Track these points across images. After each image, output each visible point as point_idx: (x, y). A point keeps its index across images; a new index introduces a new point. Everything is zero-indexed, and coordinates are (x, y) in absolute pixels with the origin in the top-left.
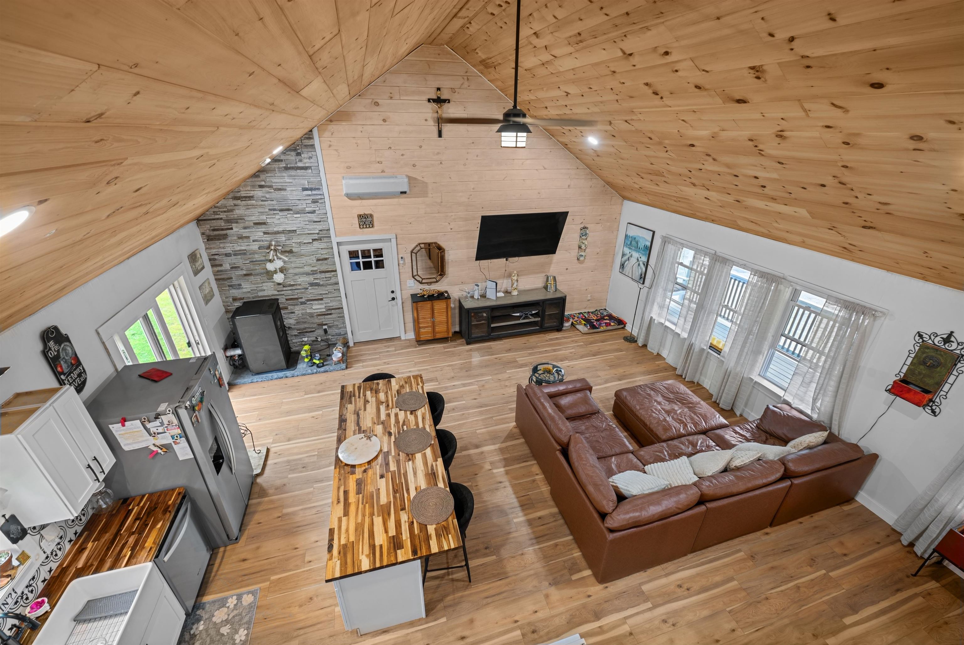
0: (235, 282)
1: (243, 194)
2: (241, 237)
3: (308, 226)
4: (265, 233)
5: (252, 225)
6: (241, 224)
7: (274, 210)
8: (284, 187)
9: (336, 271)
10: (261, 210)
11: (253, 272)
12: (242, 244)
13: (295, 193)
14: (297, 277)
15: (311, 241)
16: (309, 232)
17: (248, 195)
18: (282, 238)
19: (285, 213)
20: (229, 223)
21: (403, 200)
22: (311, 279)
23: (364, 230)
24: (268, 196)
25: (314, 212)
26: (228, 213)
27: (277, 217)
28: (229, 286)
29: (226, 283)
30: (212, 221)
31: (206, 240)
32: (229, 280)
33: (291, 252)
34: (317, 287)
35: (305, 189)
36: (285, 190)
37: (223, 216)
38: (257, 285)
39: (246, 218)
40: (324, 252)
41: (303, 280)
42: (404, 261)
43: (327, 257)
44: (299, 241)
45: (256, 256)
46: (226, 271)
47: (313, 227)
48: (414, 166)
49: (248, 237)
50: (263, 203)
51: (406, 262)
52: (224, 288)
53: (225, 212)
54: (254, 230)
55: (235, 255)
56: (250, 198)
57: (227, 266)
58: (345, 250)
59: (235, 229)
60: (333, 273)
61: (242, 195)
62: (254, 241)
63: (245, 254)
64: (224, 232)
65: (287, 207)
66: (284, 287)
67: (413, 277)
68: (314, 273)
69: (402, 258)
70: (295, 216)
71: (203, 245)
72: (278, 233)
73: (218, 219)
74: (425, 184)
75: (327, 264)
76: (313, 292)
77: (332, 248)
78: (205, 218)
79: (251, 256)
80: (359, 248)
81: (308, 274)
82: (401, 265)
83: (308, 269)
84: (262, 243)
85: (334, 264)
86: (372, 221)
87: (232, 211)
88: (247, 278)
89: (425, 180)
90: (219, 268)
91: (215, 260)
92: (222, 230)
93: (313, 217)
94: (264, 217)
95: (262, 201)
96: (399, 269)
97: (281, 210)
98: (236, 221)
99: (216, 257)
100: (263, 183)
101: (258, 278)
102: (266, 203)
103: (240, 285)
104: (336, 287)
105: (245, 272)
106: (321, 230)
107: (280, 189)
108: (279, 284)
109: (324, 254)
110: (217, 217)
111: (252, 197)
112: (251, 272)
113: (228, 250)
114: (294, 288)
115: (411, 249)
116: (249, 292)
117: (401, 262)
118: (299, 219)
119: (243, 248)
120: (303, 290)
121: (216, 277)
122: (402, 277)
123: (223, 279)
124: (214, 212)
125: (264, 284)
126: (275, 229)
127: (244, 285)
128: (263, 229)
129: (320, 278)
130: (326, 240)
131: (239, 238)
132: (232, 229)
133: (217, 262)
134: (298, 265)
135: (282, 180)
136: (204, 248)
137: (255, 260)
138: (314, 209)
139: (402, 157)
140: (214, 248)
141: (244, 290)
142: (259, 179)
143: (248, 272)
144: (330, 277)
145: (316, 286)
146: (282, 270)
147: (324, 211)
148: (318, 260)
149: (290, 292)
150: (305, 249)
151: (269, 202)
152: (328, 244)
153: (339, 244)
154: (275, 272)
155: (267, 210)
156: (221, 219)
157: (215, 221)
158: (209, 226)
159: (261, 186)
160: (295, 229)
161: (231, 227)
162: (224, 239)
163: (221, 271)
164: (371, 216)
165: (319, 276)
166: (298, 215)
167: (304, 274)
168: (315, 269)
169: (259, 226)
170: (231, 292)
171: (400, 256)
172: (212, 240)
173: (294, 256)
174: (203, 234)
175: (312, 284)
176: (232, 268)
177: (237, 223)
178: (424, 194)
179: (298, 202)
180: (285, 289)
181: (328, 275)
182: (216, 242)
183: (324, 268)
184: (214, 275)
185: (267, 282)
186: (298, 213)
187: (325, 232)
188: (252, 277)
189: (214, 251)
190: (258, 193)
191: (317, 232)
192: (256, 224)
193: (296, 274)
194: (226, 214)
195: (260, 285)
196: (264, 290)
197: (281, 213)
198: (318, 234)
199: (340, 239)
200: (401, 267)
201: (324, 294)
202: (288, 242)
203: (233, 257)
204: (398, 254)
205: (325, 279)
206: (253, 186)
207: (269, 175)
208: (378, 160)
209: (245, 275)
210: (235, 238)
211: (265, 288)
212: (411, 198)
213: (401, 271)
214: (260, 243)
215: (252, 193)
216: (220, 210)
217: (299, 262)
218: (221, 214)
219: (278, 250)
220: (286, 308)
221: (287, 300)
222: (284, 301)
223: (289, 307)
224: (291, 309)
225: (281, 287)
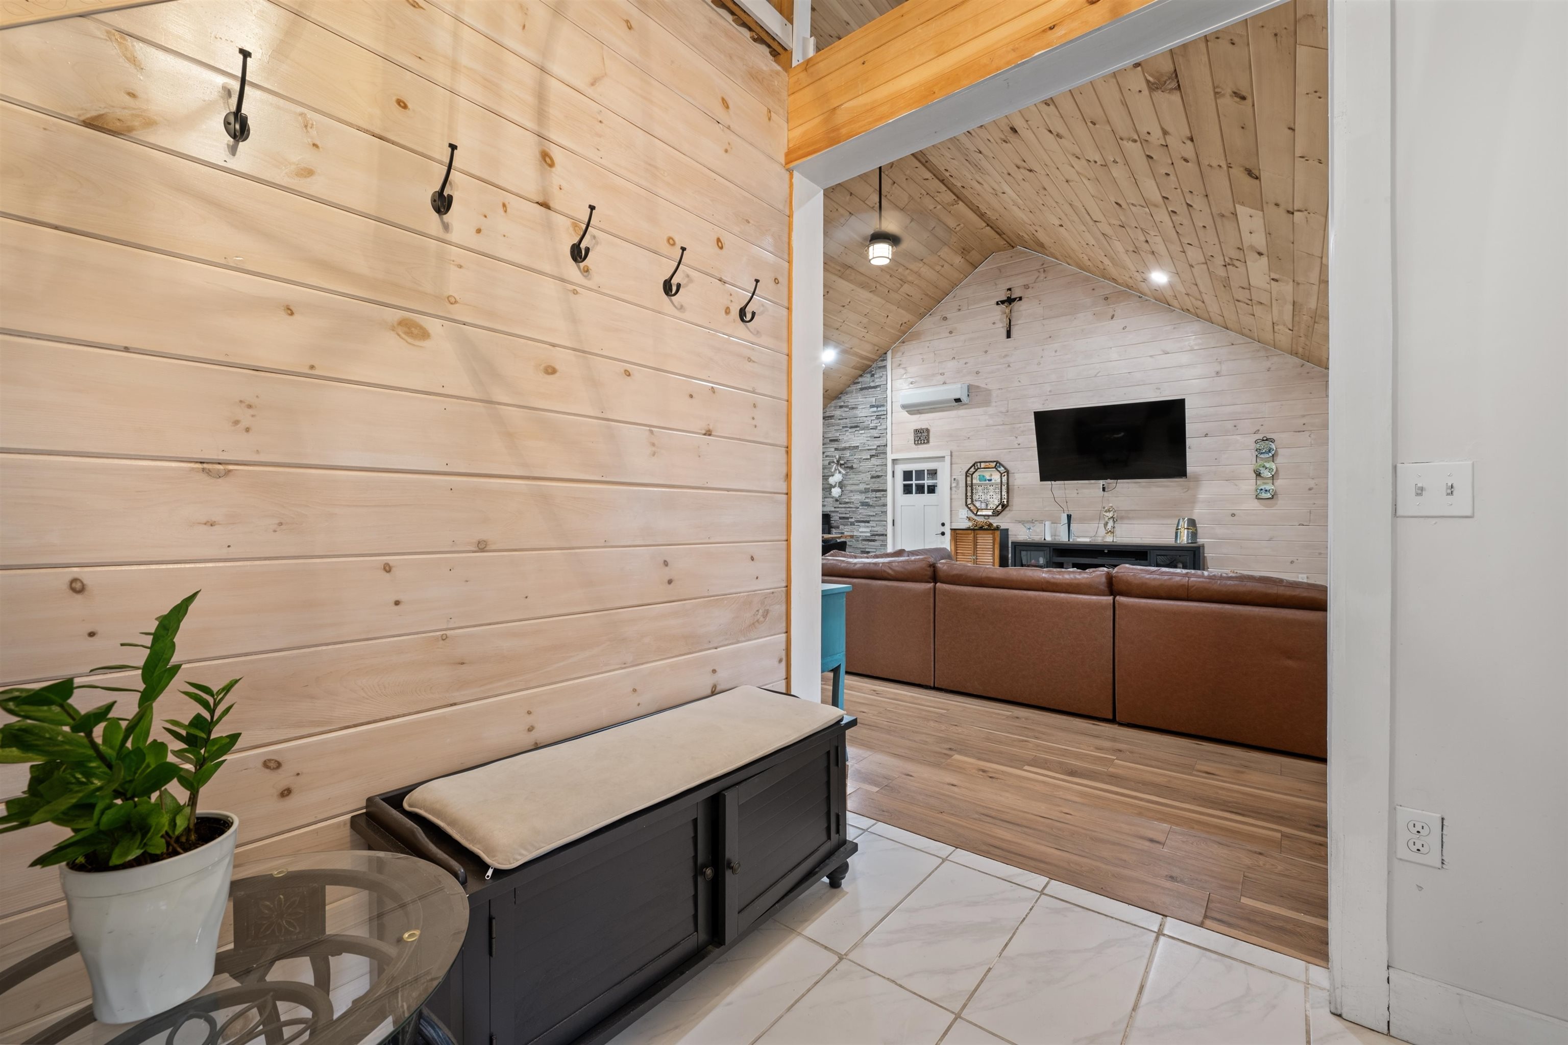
1: (827, 414)
3: (869, 443)
4: (836, 449)
5: (828, 441)
7: (846, 427)
8: (856, 406)
9: (886, 491)
10: (836, 428)
13: (864, 410)
14: (852, 494)
15: (869, 457)
16: (869, 448)
18: (847, 454)
19: (854, 430)
21: (962, 412)
22: (861, 497)
23: (919, 446)
24: (843, 415)
25: (875, 428)
27: (847, 434)
33: (852, 468)
34: (866, 507)
35: (872, 406)
36: (857, 408)
40: (879, 469)
41: (857, 498)
42: (958, 484)
43: (880, 474)
44: (860, 457)
45: (825, 471)
47: (873, 443)
48: (977, 373)
51: (960, 486)
54: (828, 446)
58: (900, 469)
60: (882, 493)
62: (826, 456)
65: (856, 424)
66: (840, 504)
67: (967, 505)
68: (866, 491)
69: (955, 479)
70: (861, 432)
72: (845, 449)
74: (988, 392)
75: (879, 483)
76: (864, 512)
77: (886, 465)
80: (913, 467)
81: (861, 492)
82: (954, 489)
83: (862, 487)
85: (886, 483)
86: (928, 435)
89: (989, 387)
93: (875, 433)
94: (838, 434)
95: (839, 419)
96: (951, 494)
97: (851, 427)
100: (842, 404)
104: (883, 509)
106: (879, 446)
107: (853, 408)
108: (837, 500)
109: (877, 471)
111: (833, 416)
114: (847, 506)
115: (966, 470)
117: (954, 485)
118: (864, 435)
120: (854, 509)
122: (954, 504)
125: (826, 499)
126: (843, 445)
128: (835, 445)
129: (870, 498)
130: (882, 456)
134: (855, 482)
135: (856, 400)
138: (877, 425)
139: (965, 366)
142: (840, 400)
144: (880, 497)
145: (866, 505)
146: (841, 485)
147: (885, 427)
148: (872, 477)
149: (843, 509)
150: (865, 466)
151: (844, 420)
152: (883, 460)
153: (895, 461)
154: (834, 487)
155: (841, 428)
159: (841, 407)
160: (858, 445)
164: (928, 430)
165: (870, 495)
166: (863, 432)
167: (858, 491)
168: (868, 487)
169: (833, 443)
171: (954, 477)
173: (853, 472)
175: (865, 504)
178: (986, 402)
179: (865, 419)
180: (840, 506)
181: (878, 494)
183: (875, 486)
185: (828, 497)
186: (863, 429)
187: (883, 447)
191: (876, 447)
192: (831, 441)
193: (852, 491)
197: (850, 430)
198: (876, 449)
199: (895, 456)
200: (953, 492)
201: (872, 516)
202: (851, 458)
204: (951, 476)
205: (875, 499)
206: (835, 407)
207: (848, 396)
208: (940, 372)
211: (825, 503)
212: (971, 408)
213: (953, 497)
215: (833, 413)
217: (856, 478)
219: (841, 465)
220: (838, 527)
221: (840, 518)
222: (837, 518)
223: (841, 527)
224: (842, 530)
225: (837, 504)
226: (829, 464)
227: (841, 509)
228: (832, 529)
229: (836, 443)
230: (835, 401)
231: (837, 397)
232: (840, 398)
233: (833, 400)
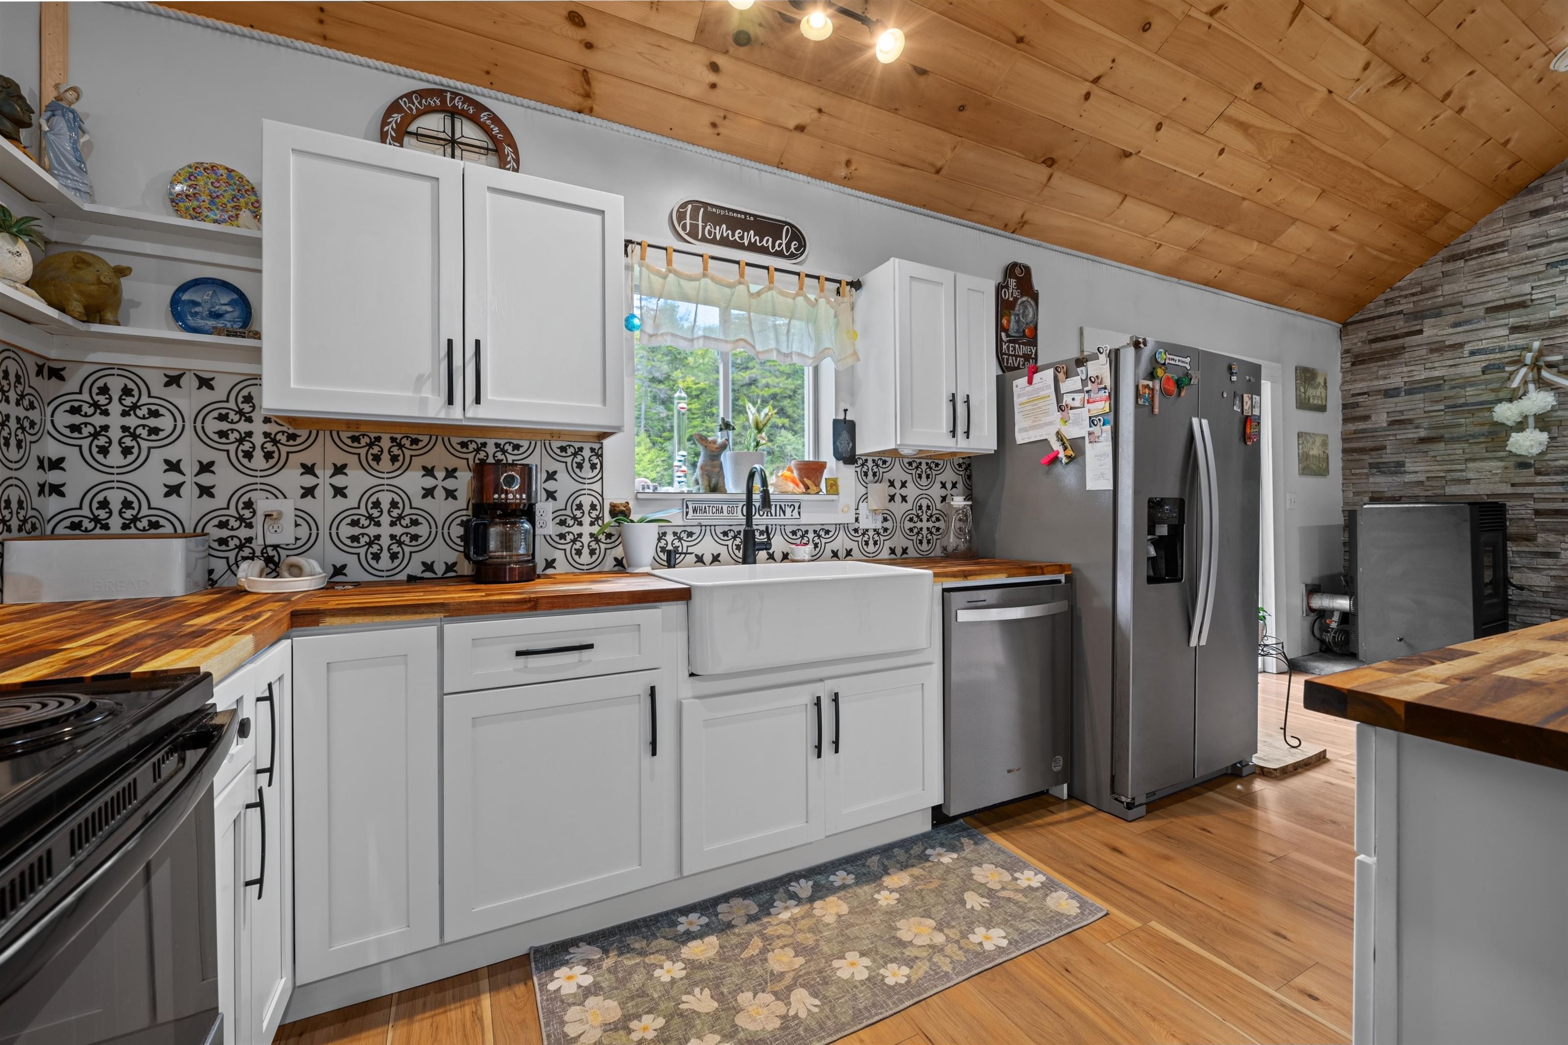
0: (1388, 457)
1: (1476, 243)
2: (1438, 348)
4: (1515, 329)
5: (1482, 312)
6: (1448, 317)
10: (1519, 272)
11: (1447, 434)
12: (1436, 364)
17: (1491, 243)
20: (1416, 318)
24: (1554, 230)
26: (1422, 297)
28: (1371, 466)
29: (1368, 458)
30: (1376, 322)
31: (1349, 365)
32: (1374, 453)
37: (1406, 306)
38: (1445, 467)
39: (1469, 299)
45: (1470, 391)
46: (1375, 430)
49: (1461, 345)
50: (1531, 252)
52: (1358, 471)
53: (1413, 295)
54: (1482, 324)
55: (1409, 392)
56: (1493, 249)
57: (1380, 419)
59: (1428, 332)
61: (1472, 247)
62: (1473, 353)
63: (1438, 387)
64: (1399, 342)
66: (1538, 473)
71: (1340, 375)
72: (1555, 324)
73: (1391, 314)
78: (1361, 317)
79: (1452, 393)
84: (1498, 356)
87: (1433, 289)
88: (1424, 447)
90: (1361, 425)
91: (1356, 405)
92: (1395, 337)
94: (1526, 288)
95: (1532, 247)
98: (1437, 312)
99: (1360, 399)
100: (1549, 202)
101: (1458, 449)
102: (1542, 250)
103: (1401, 464)
105: (1422, 433)
108: (1522, 464)
110: (1392, 309)
111: (1502, 244)
112: (1442, 431)
113: (1396, 381)
116: (1421, 483)
119: (1436, 373)
121: (1347, 445)
123: (1362, 451)
124: (1386, 300)
125: (1471, 465)
126: (1551, 316)
127: (1409, 467)
128: (1514, 318)
131: (1432, 351)
132: (1420, 332)
133: (1359, 412)
136: (1340, 381)
137: (1462, 401)
140: (1362, 380)
141: (1408, 478)
143: (1433, 433)
146: (1545, 422)
149: (1558, 489)
151: (1554, 247)
154: (1521, 426)
155: (1542, 268)
156: (1400, 312)
157: (1382, 320)
158: (1364, 334)
159: (1538, 212)
161: (1418, 328)
162: (1393, 356)
163: (1364, 431)
169: (1502, 315)
170: (1371, 480)
172: (1363, 362)
174: (1347, 351)
176: (1392, 423)
177: (1438, 315)
180: (1539, 479)
182: (1371, 365)
184: (1344, 440)
185: (1483, 459)
188: (1442, 446)
189: (1360, 386)
190: (1528, 229)
192: (1494, 309)
194: (1415, 299)
195: (1459, 467)
196: (1468, 481)
203: (1403, 398)
209: (1422, 440)
210: (1423, 352)
211: (1470, 475)
214: (1492, 356)
215: (1503, 237)
216: (1404, 293)
218: (1403, 301)
219: (1550, 366)
220: (1530, 538)
221: (1538, 513)
222: (1527, 513)
223: (1541, 537)
224: (1548, 544)
225: (1526, 475)
226: (1484, 372)
227: (1547, 489)
228: (1509, 544)
229: (1522, 311)
230: (1510, 203)
231: (1526, 189)
232: (1539, 188)
233: (1504, 201)
